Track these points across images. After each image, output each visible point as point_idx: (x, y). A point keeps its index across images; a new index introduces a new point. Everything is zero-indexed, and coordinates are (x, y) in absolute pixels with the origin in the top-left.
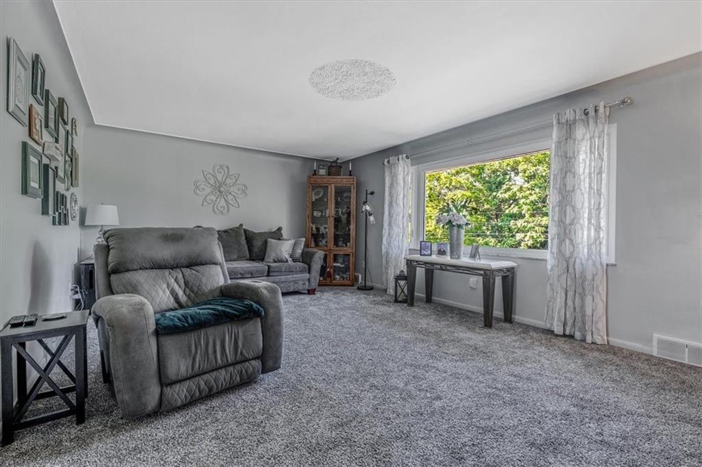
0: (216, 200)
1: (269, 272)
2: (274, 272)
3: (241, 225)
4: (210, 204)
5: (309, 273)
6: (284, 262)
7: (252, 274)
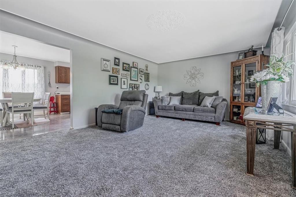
0: (191, 81)
1: (193, 110)
2: (195, 110)
3: (199, 90)
4: (189, 83)
5: (215, 113)
6: (207, 107)
7: (186, 110)
